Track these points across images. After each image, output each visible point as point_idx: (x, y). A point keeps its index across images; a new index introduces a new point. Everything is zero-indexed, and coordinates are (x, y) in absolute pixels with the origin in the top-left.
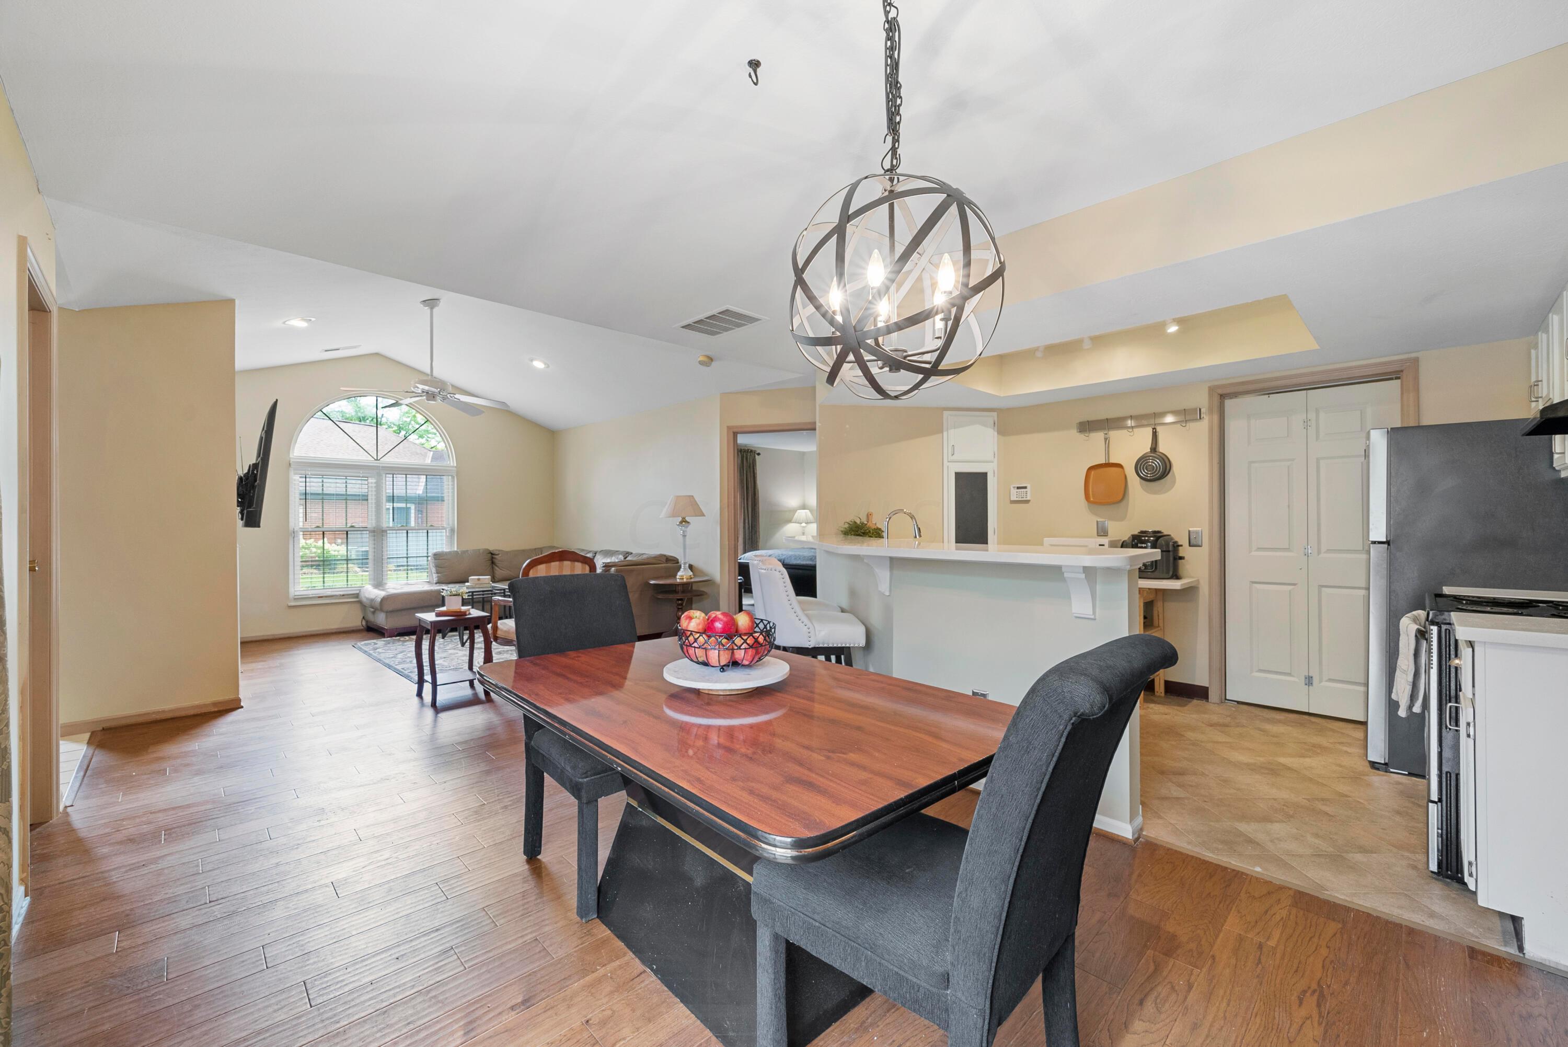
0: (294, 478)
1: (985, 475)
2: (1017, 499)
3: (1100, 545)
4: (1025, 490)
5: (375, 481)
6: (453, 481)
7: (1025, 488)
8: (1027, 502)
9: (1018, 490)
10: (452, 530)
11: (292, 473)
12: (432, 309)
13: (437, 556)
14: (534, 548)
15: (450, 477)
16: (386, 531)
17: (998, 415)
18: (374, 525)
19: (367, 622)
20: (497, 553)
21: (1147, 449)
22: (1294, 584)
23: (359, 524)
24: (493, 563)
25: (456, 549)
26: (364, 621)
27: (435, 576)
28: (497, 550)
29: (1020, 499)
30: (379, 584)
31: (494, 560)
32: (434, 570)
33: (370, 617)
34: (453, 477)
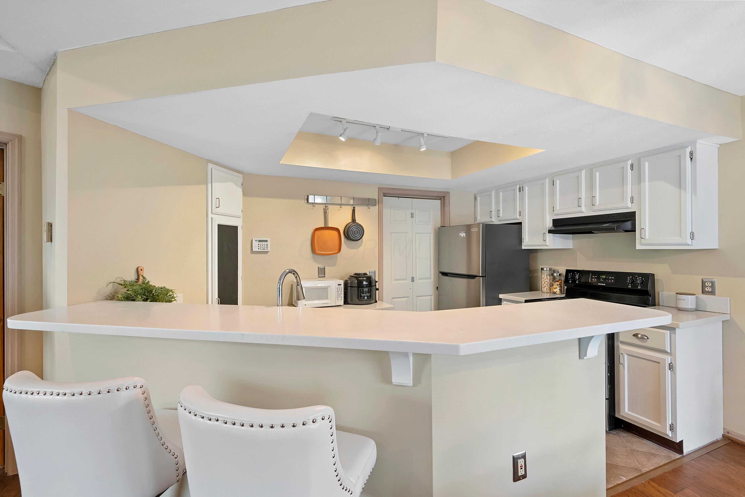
1: (235, 229)
2: (259, 250)
3: (338, 285)
4: (266, 243)
7: (266, 241)
8: (267, 252)
9: (260, 243)
17: (243, 176)
21: (349, 220)
22: (408, 297)
29: (262, 250)
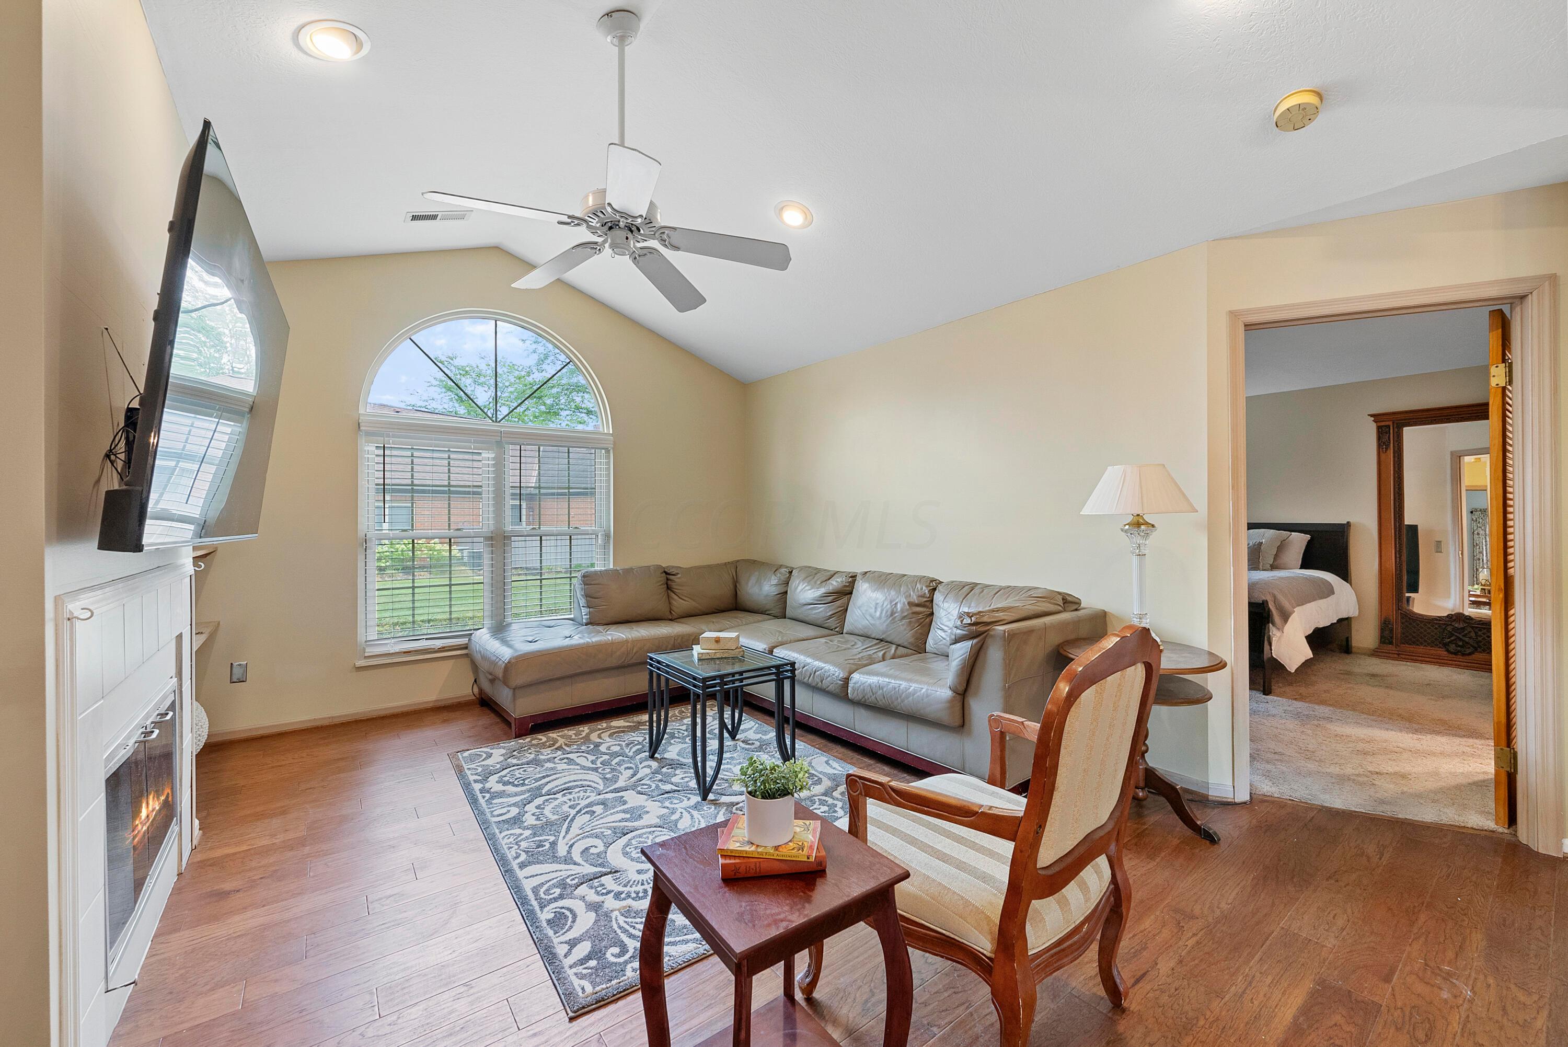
0: (366, 448)
5: (493, 455)
6: (608, 458)
10: (607, 536)
11: (362, 440)
12: (622, 40)
13: (588, 579)
14: (724, 562)
15: (603, 451)
16: (509, 538)
18: (492, 528)
19: (481, 691)
20: (675, 571)
23: (468, 529)
24: (669, 588)
25: (611, 567)
26: (475, 686)
27: (585, 611)
28: (673, 567)
30: (500, 629)
31: (669, 582)
32: (582, 602)
33: (486, 686)
34: (607, 451)
